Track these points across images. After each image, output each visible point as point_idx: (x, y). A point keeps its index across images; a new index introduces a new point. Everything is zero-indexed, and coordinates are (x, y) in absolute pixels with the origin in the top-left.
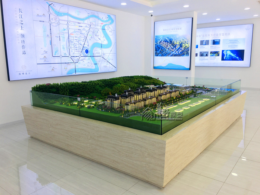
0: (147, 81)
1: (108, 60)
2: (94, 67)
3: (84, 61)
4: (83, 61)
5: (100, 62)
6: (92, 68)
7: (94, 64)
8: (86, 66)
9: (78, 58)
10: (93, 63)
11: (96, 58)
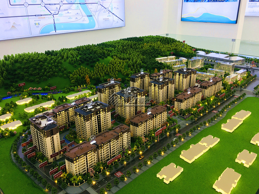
0: (164, 48)
1: (110, 9)
2: (87, 21)
3: (69, 11)
4: (67, 11)
5: (97, 13)
6: (85, 22)
7: (88, 16)
8: (73, 19)
9: (58, 6)
10: (84, 14)
11: (90, 6)
